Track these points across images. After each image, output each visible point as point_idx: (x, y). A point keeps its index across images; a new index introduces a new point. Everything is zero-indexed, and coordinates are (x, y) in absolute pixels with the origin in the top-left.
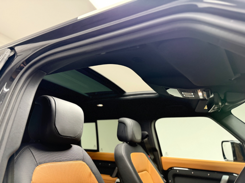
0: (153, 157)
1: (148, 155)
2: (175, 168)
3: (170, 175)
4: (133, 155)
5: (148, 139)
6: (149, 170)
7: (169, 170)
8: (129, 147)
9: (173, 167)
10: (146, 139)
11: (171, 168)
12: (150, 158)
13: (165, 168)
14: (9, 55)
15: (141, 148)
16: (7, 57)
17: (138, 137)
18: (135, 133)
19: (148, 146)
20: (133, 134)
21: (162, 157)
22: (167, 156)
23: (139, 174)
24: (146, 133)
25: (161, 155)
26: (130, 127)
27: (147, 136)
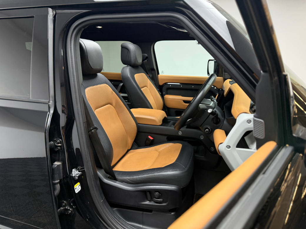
0: (151, 76)
1: (148, 74)
2: (168, 83)
3: (164, 89)
4: (136, 76)
5: (147, 61)
6: (149, 86)
7: (164, 85)
8: (133, 69)
9: (167, 83)
10: (146, 61)
11: (166, 84)
12: (149, 76)
13: (161, 83)
14: (53, 15)
15: (142, 69)
16: (53, 17)
17: (140, 61)
18: (137, 57)
19: (147, 67)
20: (136, 58)
21: (159, 75)
22: (163, 74)
23: (142, 89)
24: (146, 55)
25: (158, 74)
26: (133, 52)
27: (147, 58)
